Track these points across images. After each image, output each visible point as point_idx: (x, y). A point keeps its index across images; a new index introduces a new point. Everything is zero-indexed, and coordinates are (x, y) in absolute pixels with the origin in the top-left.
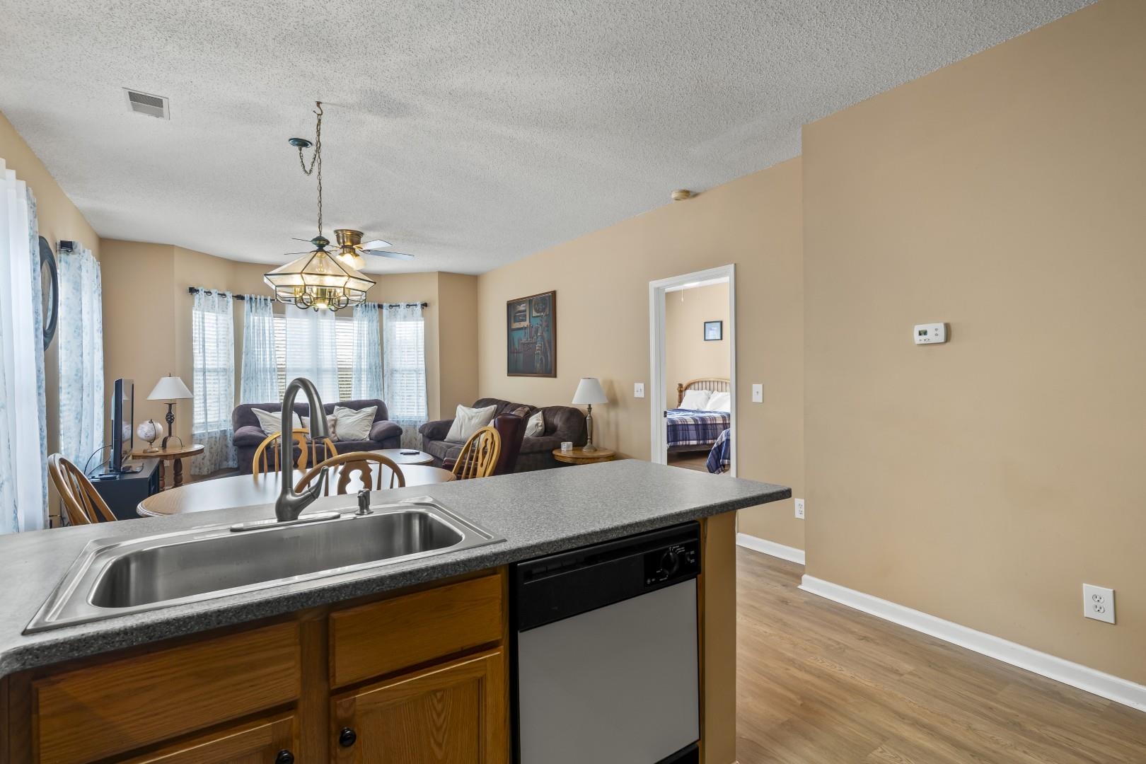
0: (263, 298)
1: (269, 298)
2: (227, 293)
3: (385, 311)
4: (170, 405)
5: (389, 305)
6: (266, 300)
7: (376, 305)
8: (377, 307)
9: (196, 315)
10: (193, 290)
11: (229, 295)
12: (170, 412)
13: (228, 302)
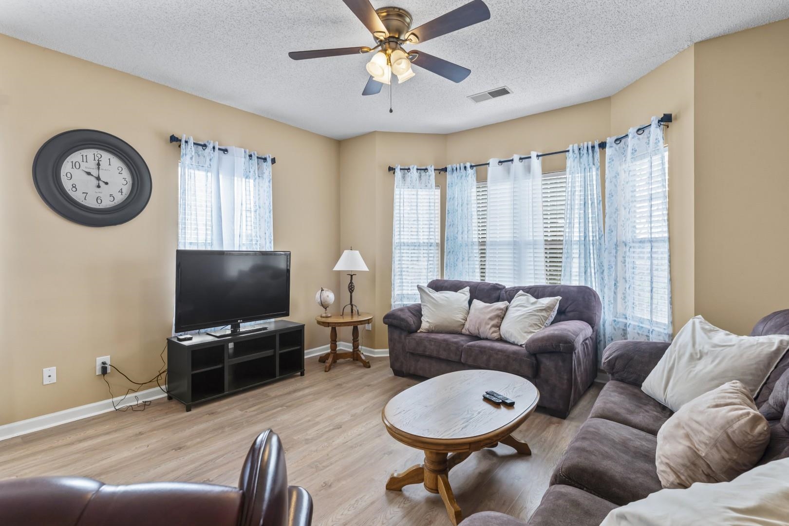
0: (462, 166)
1: (468, 165)
2: (429, 167)
3: (608, 151)
4: (352, 276)
5: (615, 138)
6: (465, 167)
7: (596, 144)
8: (597, 148)
9: (397, 191)
10: (391, 169)
11: (431, 169)
12: (351, 283)
13: (429, 176)
